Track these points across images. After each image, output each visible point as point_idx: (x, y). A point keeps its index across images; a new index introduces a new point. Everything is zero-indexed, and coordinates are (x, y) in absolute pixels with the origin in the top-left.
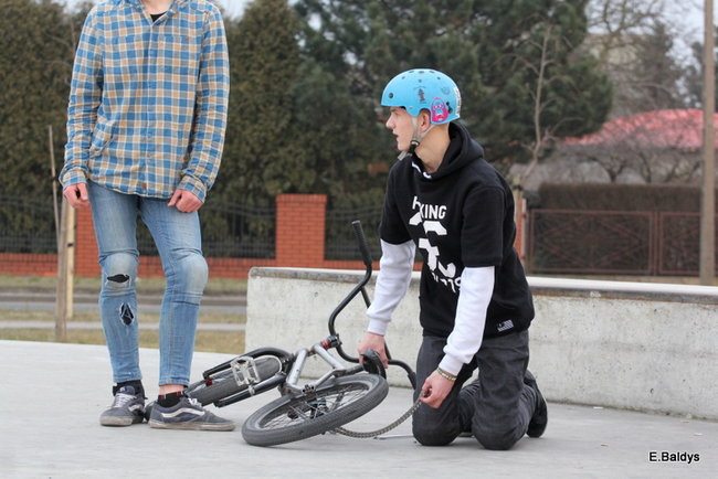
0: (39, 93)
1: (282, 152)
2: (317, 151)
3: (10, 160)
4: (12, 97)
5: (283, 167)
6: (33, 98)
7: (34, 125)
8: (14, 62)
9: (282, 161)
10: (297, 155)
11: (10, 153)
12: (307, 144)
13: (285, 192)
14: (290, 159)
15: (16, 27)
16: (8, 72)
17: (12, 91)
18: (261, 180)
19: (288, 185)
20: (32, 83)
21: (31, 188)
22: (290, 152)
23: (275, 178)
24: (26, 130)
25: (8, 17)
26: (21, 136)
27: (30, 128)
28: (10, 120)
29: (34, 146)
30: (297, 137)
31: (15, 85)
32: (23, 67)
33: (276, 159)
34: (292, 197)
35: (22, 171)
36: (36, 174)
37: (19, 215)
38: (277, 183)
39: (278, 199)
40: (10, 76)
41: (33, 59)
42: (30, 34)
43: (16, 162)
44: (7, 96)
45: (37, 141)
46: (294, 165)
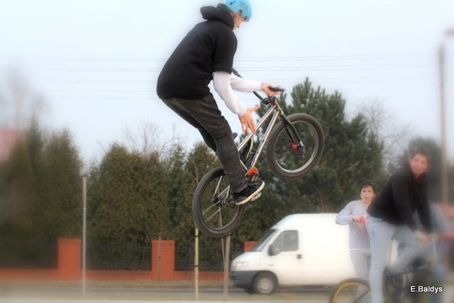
0: (133, 196)
1: (246, 222)
2: (262, 221)
3: (121, 227)
4: (121, 197)
5: (247, 228)
6: (130, 198)
7: (131, 210)
8: (121, 181)
9: (246, 226)
10: (253, 223)
11: (121, 223)
12: (258, 218)
13: (248, 240)
14: (250, 225)
15: (121, 165)
16: (118, 186)
17: (121, 195)
18: (237, 234)
19: (249, 237)
20: (130, 191)
21: (131, 240)
22: (250, 221)
23: (243, 234)
24: (128, 213)
25: (118, 160)
26: (126, 216)
27: (130, 212)
28: (120, 208)
29: (132, 220)
30: (253, 215)
31: (123, 192)
32: (125, 184)
33: (244, 225)
34: (252, 242)
35: (126, 232)
36: (133, 233)
37: (125, 253)
38: (244, 236)
39: (245, 243)
40: (120, 188)
41: (130, 180)
42: (128, 168)
43: (124, 228)
44: (119, 197)
45: (133, 218)
46: (252, 228)
